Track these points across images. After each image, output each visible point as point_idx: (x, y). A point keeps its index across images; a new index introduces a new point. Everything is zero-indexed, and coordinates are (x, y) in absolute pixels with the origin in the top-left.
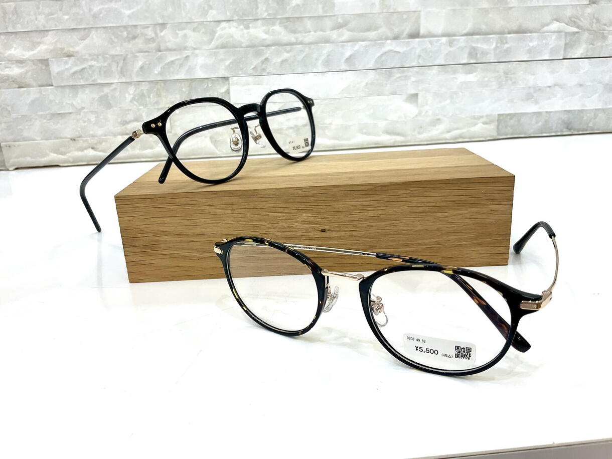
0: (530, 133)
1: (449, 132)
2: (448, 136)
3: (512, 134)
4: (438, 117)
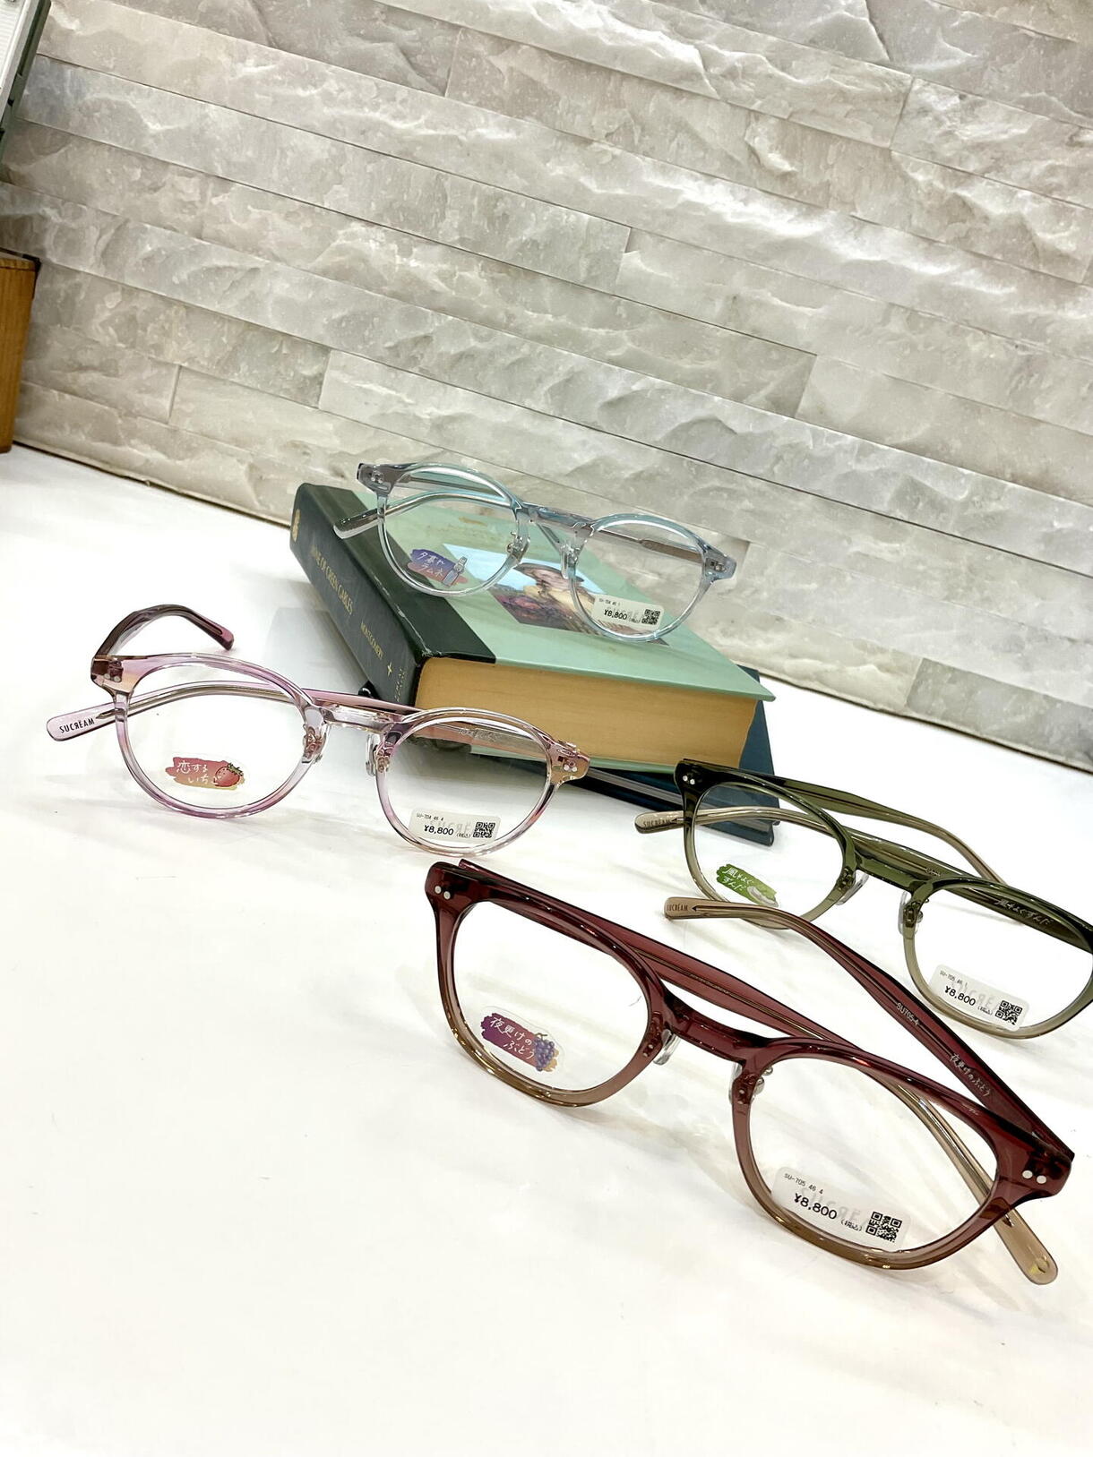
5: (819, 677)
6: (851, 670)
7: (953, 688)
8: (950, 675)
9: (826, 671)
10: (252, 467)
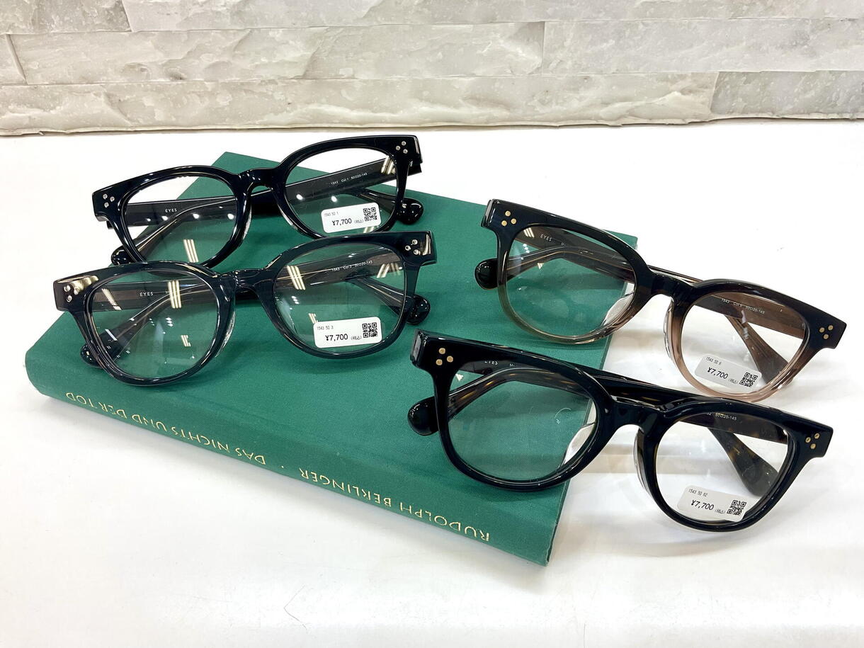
0: (786, 110)
2: (603, 112)
3: (743, 113)
4: (585, 74)
5: (631, 113)
6: (658, 101)
7: (749, 87)
8: (745, 78)
9: (637, 107)
10: (108, 96)
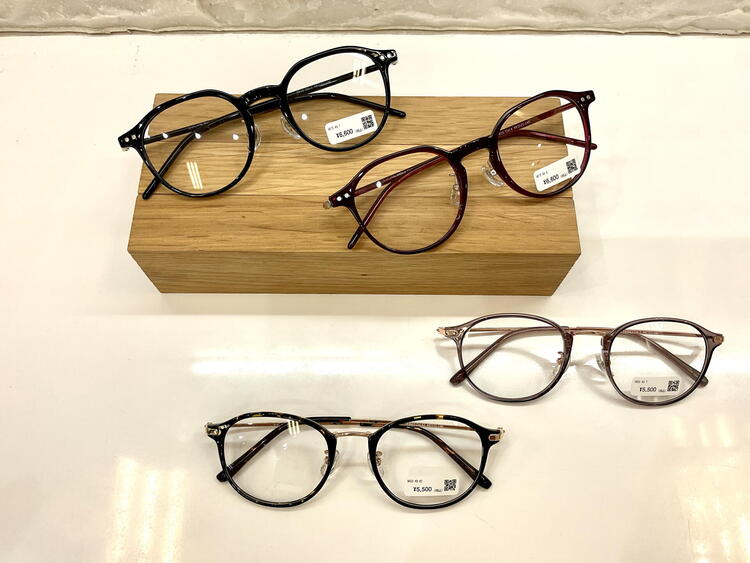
1: (671, 16)
